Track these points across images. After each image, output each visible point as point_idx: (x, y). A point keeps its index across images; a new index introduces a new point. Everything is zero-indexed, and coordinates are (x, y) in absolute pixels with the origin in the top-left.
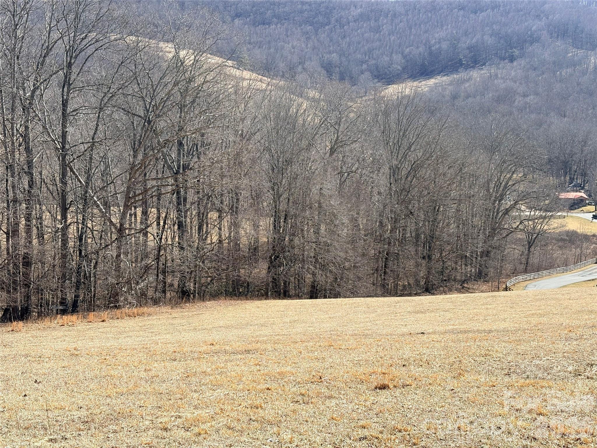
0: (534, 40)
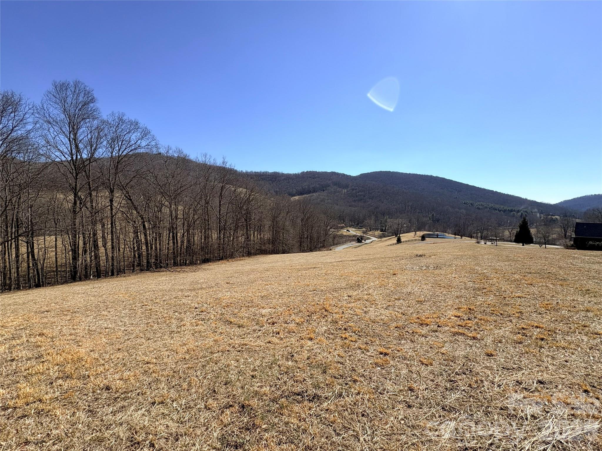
0: (329, 186)
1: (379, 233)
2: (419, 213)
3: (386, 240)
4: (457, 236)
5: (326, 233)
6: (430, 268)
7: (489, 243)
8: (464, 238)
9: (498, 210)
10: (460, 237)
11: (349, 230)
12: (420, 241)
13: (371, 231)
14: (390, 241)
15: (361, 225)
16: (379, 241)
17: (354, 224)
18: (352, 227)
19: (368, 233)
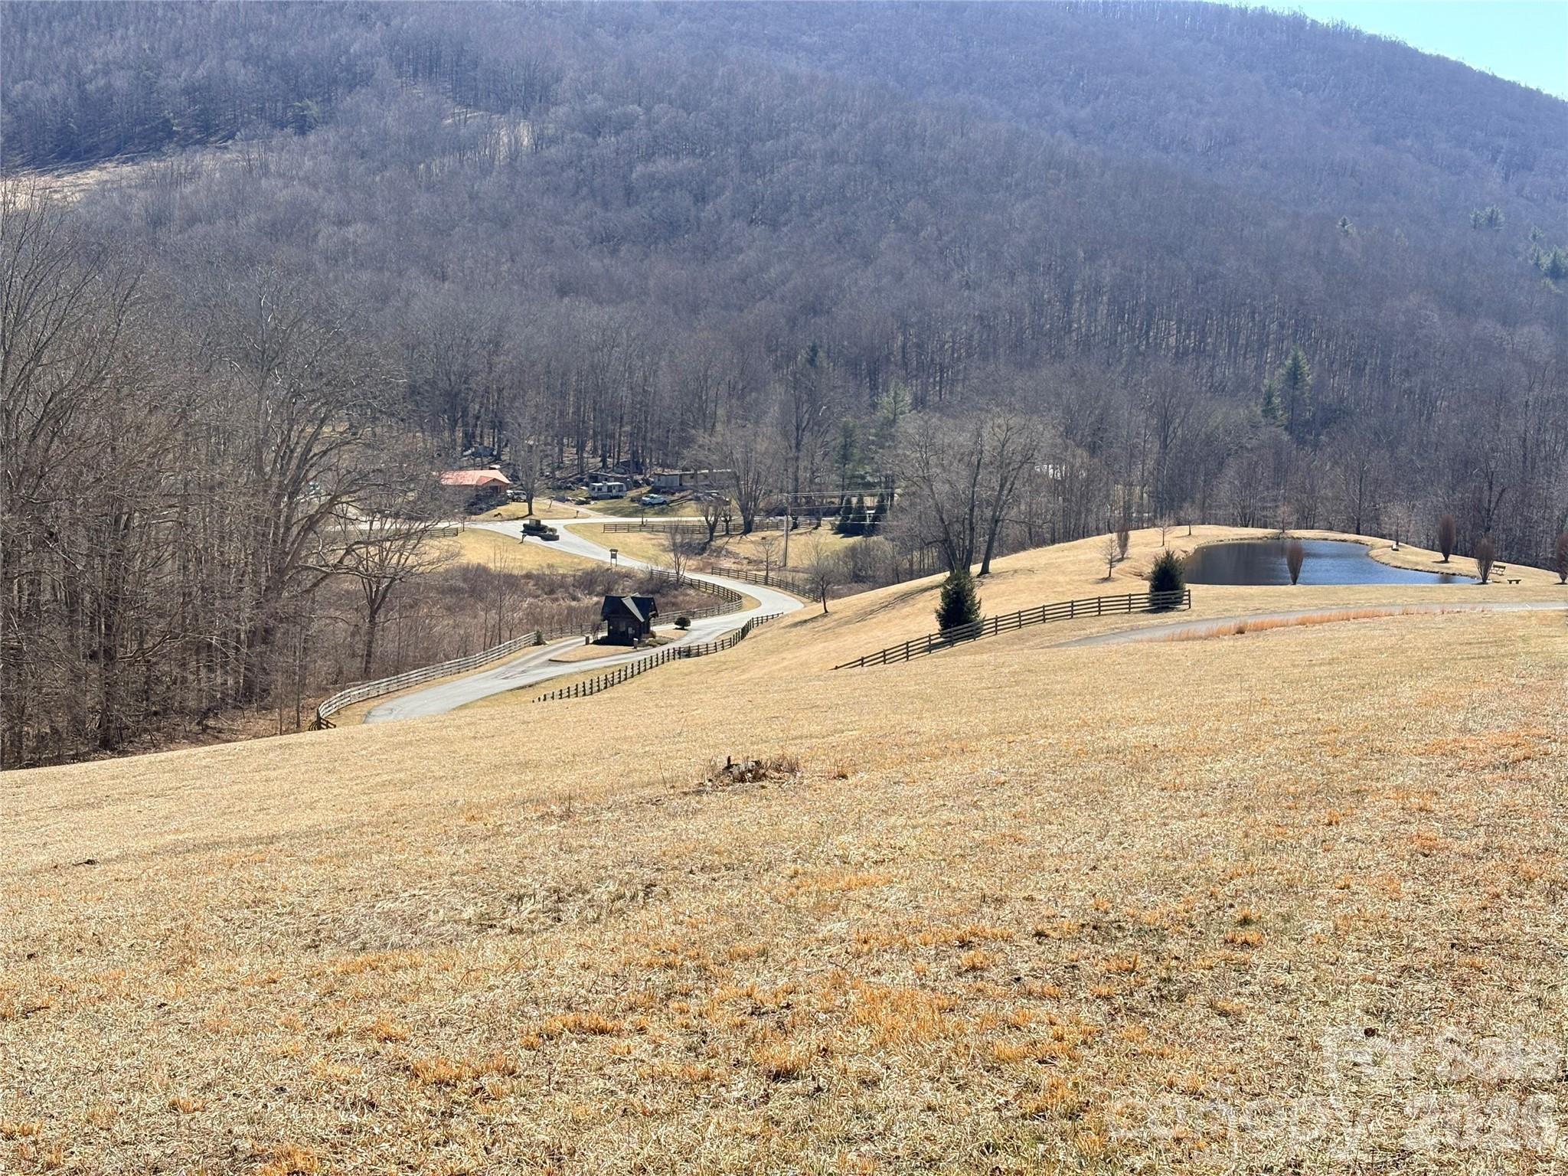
0: (357, 79)
3: (864, 615)
4: (1459, 564)
11: (543, 523)
12: (1143, 611)
13: (754, 527)
14: (897, 621)
15: (667, 472)
16: (806, 621)
17: (604, 461)
18: (575, 496)
19: (730, 548)
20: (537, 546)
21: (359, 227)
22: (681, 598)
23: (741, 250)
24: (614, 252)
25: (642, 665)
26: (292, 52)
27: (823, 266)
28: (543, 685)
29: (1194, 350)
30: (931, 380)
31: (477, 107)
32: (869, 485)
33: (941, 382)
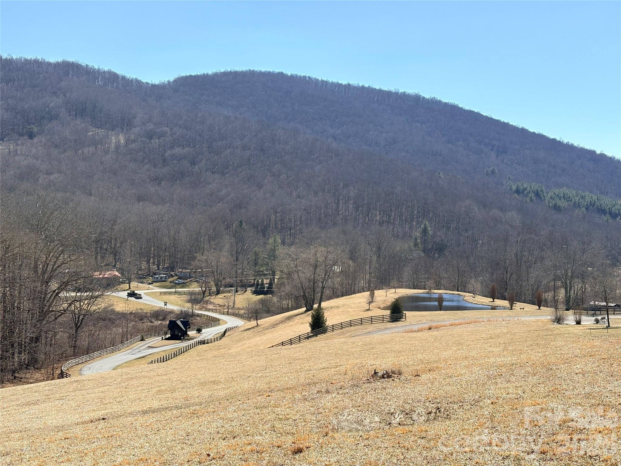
0: (52, 117)
1: (248, 300)
2: (381, 223)
3: (274, 326)
4: (498, 302)
5: (42, 308)
6: (415, 417)
7: (588, 321)
8: (518, 305)
9: (611, 213)
10: (506, 303)
11: (136, 292)
12: (388, 322)
13: (220, 292)
14: (288, 328)
15: (184, 271)
16: (250, 329)
17: (158, 267)
18: (148, 281)
19: (212, 300)
20: (133, 301)
21: (56, 175)
22: (194, 321)
23: (210, 184)
24: (160, 184)
25: (187, 347)
26: (26, 106)
27: (243, 189)
28: (148, 357)
29: (386, 222)
30: (286, 233)
31: (102, 129)
32: (265, 275)
33: (290, 234)
